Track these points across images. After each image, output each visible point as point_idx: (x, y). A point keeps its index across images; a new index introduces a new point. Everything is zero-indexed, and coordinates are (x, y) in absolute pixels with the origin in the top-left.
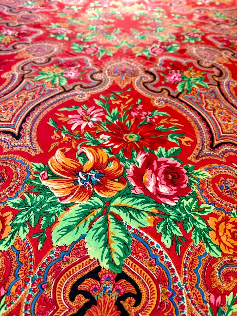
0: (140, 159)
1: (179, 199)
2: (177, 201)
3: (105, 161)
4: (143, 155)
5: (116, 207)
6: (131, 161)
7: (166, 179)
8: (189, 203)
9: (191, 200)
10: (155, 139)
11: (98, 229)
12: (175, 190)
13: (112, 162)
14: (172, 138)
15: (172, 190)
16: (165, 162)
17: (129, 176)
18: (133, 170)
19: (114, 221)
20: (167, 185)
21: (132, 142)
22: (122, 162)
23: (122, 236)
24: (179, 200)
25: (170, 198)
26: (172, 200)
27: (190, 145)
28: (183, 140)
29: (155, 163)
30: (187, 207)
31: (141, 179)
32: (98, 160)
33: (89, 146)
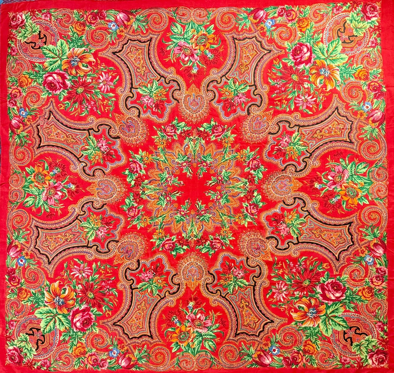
0: (319, 290)
1: (345, 294)
2: (345, 296)
3: (309, 302)
4: (318, 287)
5: (330, 314)
6: (317, 294)
7: (335, 290)
8: (349, 293)
10: (315, 276)
11: (333, 324)
14: (320, 269)
15: (340, 293)
16: (328, 283)
17: (322, 300)
19: (334, 318)
20: (337, 292)
21: (308, 285)
23: (340, 319)
25: (342, 296)
27: (329, 267)
28: (324, 266)
29: (325, 287)
30: (349, 295)
32: (306, 304)
33: (297, 302)
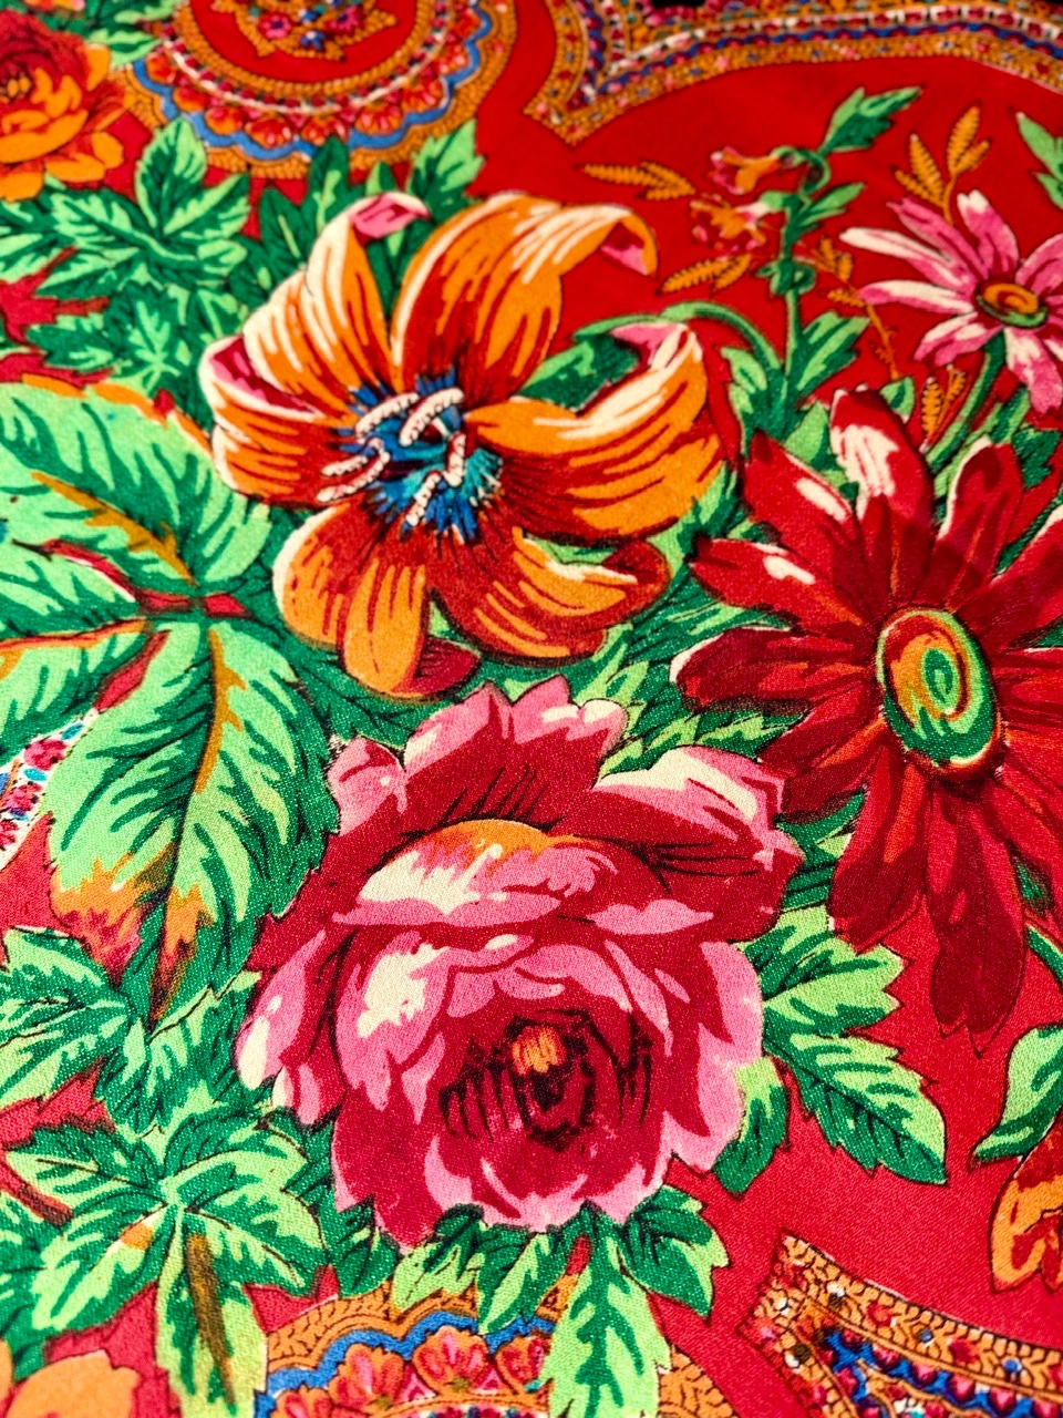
1: (308, 1115)
2: (280, 1097)
3: (596, 519)
5: (207, 659)
6: (653, 699)
8: (264, 1206)
9: (296, 1222)
11: (42, 586)
12: (396, 1090)
13: (607, 564)
15: (397, 1070)
17: (493, 709)
18: (563, 732)
19: (91, 668)
20: (441, 1022)
22: (630, 638)
24: (290, 1114)
25: (314, 1047)
26: (290, 1059)
30: (231, 1179)
31: (481, 803)
33: (718, 375)
